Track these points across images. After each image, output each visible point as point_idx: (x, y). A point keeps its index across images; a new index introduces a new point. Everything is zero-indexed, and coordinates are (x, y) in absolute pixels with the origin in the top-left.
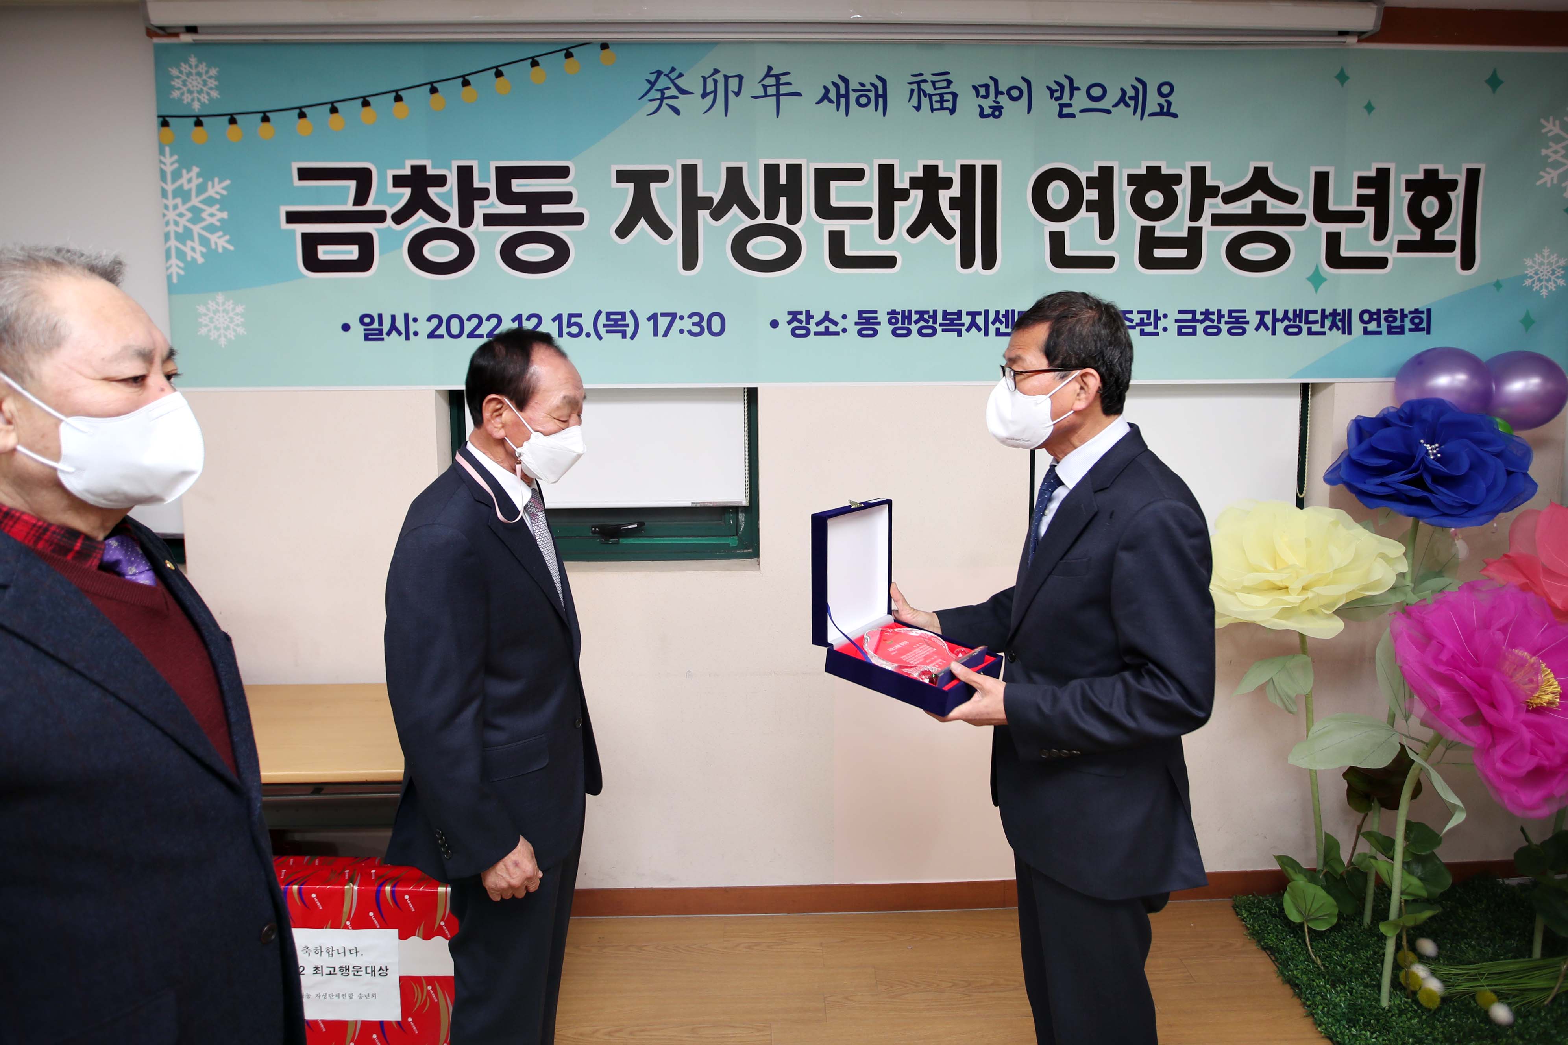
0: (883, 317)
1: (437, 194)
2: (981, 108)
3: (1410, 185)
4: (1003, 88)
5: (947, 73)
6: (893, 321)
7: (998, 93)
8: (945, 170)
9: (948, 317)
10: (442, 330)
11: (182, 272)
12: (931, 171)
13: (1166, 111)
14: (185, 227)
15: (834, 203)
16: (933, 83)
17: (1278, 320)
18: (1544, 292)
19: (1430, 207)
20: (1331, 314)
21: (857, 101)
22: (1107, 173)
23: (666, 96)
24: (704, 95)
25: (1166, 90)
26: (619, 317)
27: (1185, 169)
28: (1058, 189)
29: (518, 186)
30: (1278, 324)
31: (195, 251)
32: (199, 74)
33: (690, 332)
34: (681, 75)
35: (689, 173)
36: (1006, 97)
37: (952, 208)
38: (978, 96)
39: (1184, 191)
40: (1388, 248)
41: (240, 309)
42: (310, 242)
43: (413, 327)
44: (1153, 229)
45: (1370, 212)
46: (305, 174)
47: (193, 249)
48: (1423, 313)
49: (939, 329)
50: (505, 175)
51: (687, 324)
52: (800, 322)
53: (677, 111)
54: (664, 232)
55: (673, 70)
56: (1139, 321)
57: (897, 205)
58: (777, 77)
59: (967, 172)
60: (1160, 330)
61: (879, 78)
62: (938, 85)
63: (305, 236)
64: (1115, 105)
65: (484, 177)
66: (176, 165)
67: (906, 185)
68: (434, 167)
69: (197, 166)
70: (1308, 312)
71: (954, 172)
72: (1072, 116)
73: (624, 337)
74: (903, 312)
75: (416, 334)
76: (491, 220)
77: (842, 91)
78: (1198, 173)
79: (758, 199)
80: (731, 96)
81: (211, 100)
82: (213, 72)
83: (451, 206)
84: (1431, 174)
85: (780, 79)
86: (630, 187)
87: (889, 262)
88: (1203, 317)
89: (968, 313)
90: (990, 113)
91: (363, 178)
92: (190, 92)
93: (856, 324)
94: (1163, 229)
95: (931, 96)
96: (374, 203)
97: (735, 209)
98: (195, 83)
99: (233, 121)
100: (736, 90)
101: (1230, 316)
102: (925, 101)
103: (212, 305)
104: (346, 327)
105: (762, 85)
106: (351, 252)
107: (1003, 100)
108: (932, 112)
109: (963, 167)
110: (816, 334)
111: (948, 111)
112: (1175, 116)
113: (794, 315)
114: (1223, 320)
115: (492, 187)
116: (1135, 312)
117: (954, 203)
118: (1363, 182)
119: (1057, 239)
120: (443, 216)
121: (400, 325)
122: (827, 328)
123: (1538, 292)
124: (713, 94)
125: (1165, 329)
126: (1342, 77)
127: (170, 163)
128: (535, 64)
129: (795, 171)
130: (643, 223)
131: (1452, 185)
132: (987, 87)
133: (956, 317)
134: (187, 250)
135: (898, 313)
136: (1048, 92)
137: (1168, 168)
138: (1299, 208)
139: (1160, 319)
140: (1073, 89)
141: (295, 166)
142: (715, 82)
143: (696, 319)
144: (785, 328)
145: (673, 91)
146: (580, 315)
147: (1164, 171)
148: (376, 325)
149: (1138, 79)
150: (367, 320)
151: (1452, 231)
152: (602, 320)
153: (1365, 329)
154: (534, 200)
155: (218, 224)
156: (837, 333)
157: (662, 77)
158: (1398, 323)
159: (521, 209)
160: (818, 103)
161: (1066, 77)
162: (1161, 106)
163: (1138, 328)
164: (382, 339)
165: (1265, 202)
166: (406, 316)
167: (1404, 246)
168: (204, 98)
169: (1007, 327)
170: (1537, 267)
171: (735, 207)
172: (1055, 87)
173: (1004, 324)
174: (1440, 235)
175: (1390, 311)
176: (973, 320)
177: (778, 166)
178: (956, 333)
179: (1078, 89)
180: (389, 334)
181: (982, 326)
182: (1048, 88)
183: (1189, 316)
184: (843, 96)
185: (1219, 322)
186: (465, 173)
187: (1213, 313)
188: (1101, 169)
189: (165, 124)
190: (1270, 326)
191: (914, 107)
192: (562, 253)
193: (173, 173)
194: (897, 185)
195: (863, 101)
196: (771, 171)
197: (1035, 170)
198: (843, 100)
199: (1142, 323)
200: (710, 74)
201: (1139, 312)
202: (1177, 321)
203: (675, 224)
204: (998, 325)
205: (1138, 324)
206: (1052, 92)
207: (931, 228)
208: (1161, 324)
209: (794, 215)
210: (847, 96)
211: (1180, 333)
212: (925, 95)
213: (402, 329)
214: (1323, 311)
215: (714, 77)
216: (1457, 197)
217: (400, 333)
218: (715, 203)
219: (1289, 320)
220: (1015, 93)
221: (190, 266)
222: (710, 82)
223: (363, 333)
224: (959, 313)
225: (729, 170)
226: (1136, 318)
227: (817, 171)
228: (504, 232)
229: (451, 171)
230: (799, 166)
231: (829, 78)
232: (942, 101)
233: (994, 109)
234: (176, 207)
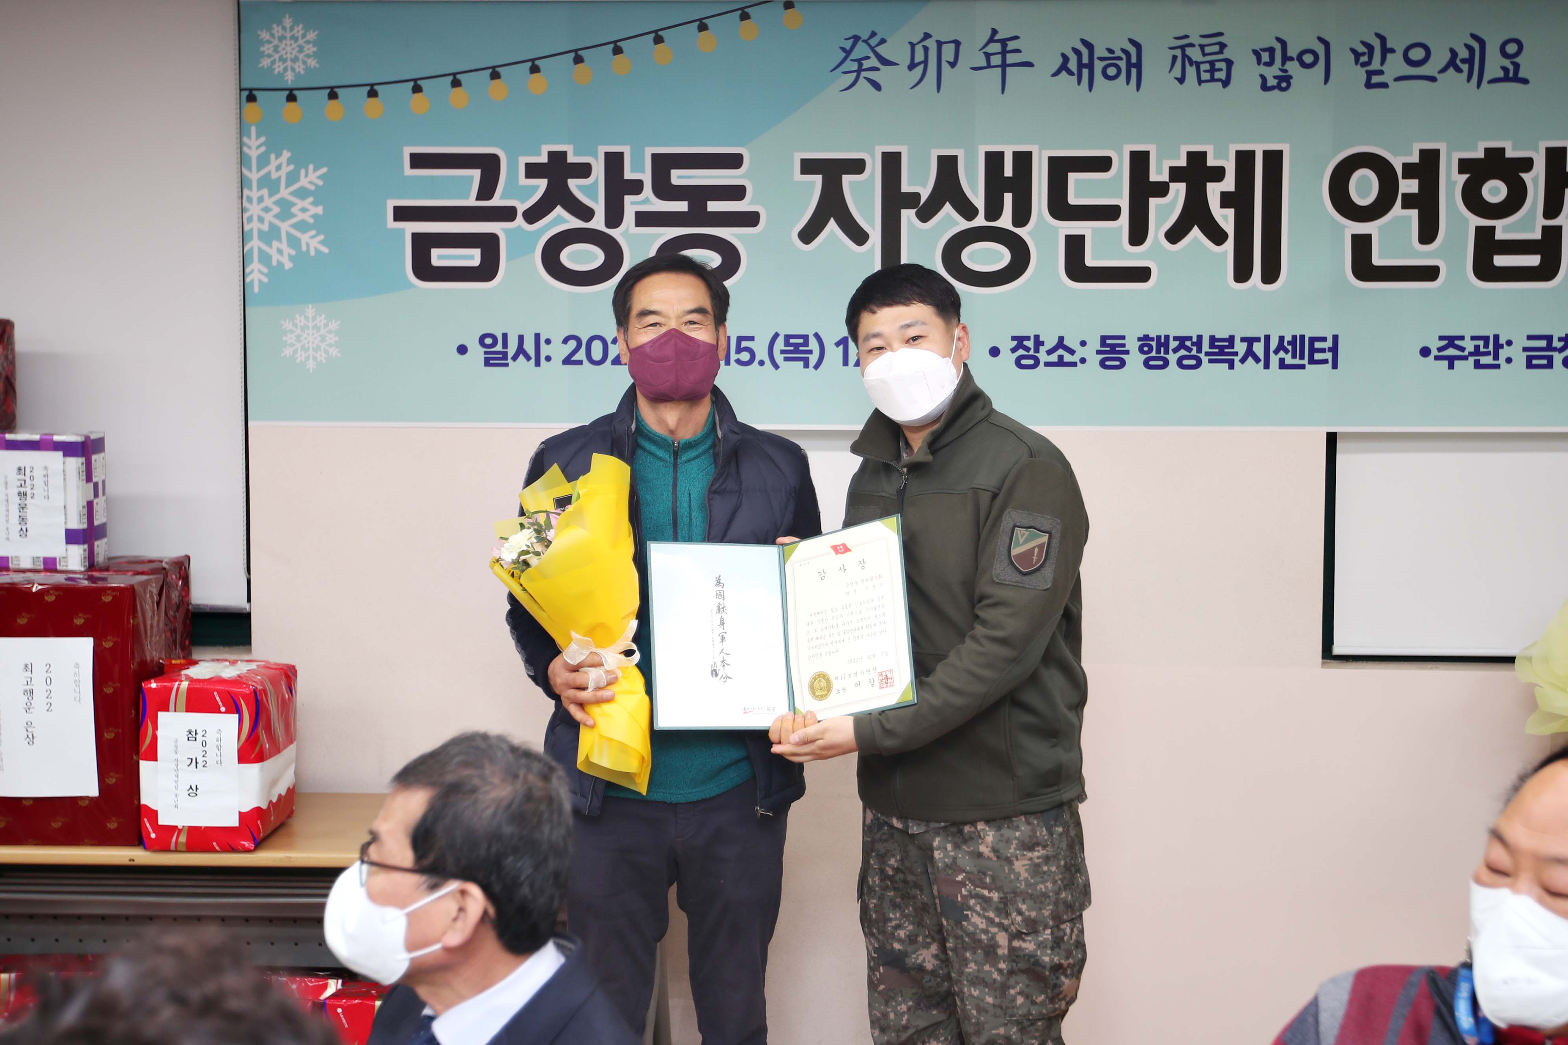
0: (1132, 345)
1: (579, 187)
2: (1264, 78)
4: (1292, 52)
5: (1220, 34)
6: (1146, 349)
7: (1286, 59)
8: (1215, 158)
9: (1217, 344)
10: (581, 355)
11: (265, 280)
12: (1197, 158)
13: (1513, 76)
14: (271, 224)
15: (1073, 200)
16: (1202, 47)
21: (1104, 71)
22: (1430, 158)
23: (864, 67)
24: (912, 66)
25: (1511, 48)
26: (801, 341)
27: (1537, 151)
28: (1364, 178)
29: (679, 177)
31: (281, 254)
32: (294, 38)
34: (883, 41)
35: (891, 163)
36: (1296, 63)
37: (1224, 205)
38: (1259, 63)
39: (1535, 180)
41: (334, 325)
42: (422, 245)
43: (545, 350)
44: (1494, 228)
46: (419, 161)
47: (280, 251)
49: (1205, 359)
50: (663, 164)
52: (1027, 349)
53: (877, 86)
54: (859, 236)
55: (873, 34)
56: (1472, 350)
57: (1153, 202)
58: (1004, 42)
59: (1245, 159)
60: (1502, 361)
61: (1132, 42)
62: (1208, 50)
63: (417, 238)
64: (1443, 70)
65: (638, 166)
66: (263, 149)
67: (1165, 177)
68: (576, 154)
69: (288, 150)
71: (1227, 159)
72: (1384, 85)
73: (806, 366)
74: (1159, 337)
75: (548, 359)
76: (644, 219)
77: (1085, 60)
78: (1556, 156)
79: (977, 196)
80: (945, 67)
81: (307, 69)
82: (312, 36)
83: (596, 200)
85: (1007, 45)
86: (817, 179)
87: (1141, 274)
88: (1561, 344)
89: (1243, 340)
90: (1275, 84)
91: (489, 166)
92: (283, 60)
93: (1099, 352)
94: (1505, 229)
95: (1198, 65)
96: (502, 197)
97: (948, 208)
98: (289, 49)
99: (333, 96)
100: (952, 60)
102: (1191, 71)
103: (300, 320)
104: (462, 350)
105: (985, 53)
106: (472, 257)
107: (1293, 67)
108: (1200, 84)
109: (1239, 154)
110: (1047, 364)
111: (1220, 84)
112: (1525, 81)
113: (1020, 341)
115: (647, 178)
116: (1468, 338)
117: (1226, 200)
119: (1361, 245)
120: (586, 213)
121: (529, 347)
122: (1061, 357)
124: (922, 66)
125: (1509, 360)
127: (255, 146)
128: (703, 27)
129: (1023, 160)
130: (832, 225)
132: (1271, 51)
133: (1227, 344)
134: (273, 252)
135: (1152, 339)
136: (1352, 56)
137: (1514, 149)
139: (1502, 346)
140: (1386, 51)
141: (408, 151)
142: (926, 49)
144: (1007, 358)
145: (874, 62)
146: (752, 339)
147: (1509, 154)
148: (499, 347)
149: (1474, 37)
150: (488, 341)
152: (780, 344)
154: (698, 195)
155: (311, 221)
156: (1074, 364)
157: (860, 43)
159: (682, 206)
160: (1055, 74)
161: (1378, 35)
162: (1505, 70)
163: (1472, 359)
164: (507, 365)
166: (537, 336)
168: (300, 68)
169: (1294, 356)
171: (948, 205)
172: (1361, 49)
173: (1290, 354)
176: (1250, 348)
177: (1002, 153)
178: (1227, 365)
179: (1392, 51)
180: (515, 358)
181: (1261, 355)
182: (1353, 51)
183: (1543, 343)
184: (1085, 66)
186: (614, 162)
188: (1423, 152)
189: (249, 99)
191: (1176, 78)
192: (731, 261)
193: (259, 158)
194: (1154, 177)
195: (1112, 71)
196: (994, 160)
197: (1334, 156)
198: (1085, 72)
199: (1477, 352)
200: (918, 40)
201: (1473, 338)
202: (1525, 349)
203: (873, 226)
204: (1282, 354)
205: (1471, 354)
206: (1357, 55)
207: (1196, 232)
208: (1503, 353)
209: (1022, 216)
210: (1090, 66)
211: (1530, 365)
212: (1191, 63)
213: (532, 353)
215: (924, 43)
217: (528, 358)
218: (923, 199)
220: (1308, 58)
221: (275, 271)
222: (919, 50)
223: (483, 356)
224: (1231, 339)
225: (941, 159)
226: (1469, 345)
227: (1052, 160)
228: (661, 235)
229: (596, 158)
230: (1029, 154)
231: (1069, 43)
232: (1213, 70)
233: (1280, 79)
234: (261, 199)
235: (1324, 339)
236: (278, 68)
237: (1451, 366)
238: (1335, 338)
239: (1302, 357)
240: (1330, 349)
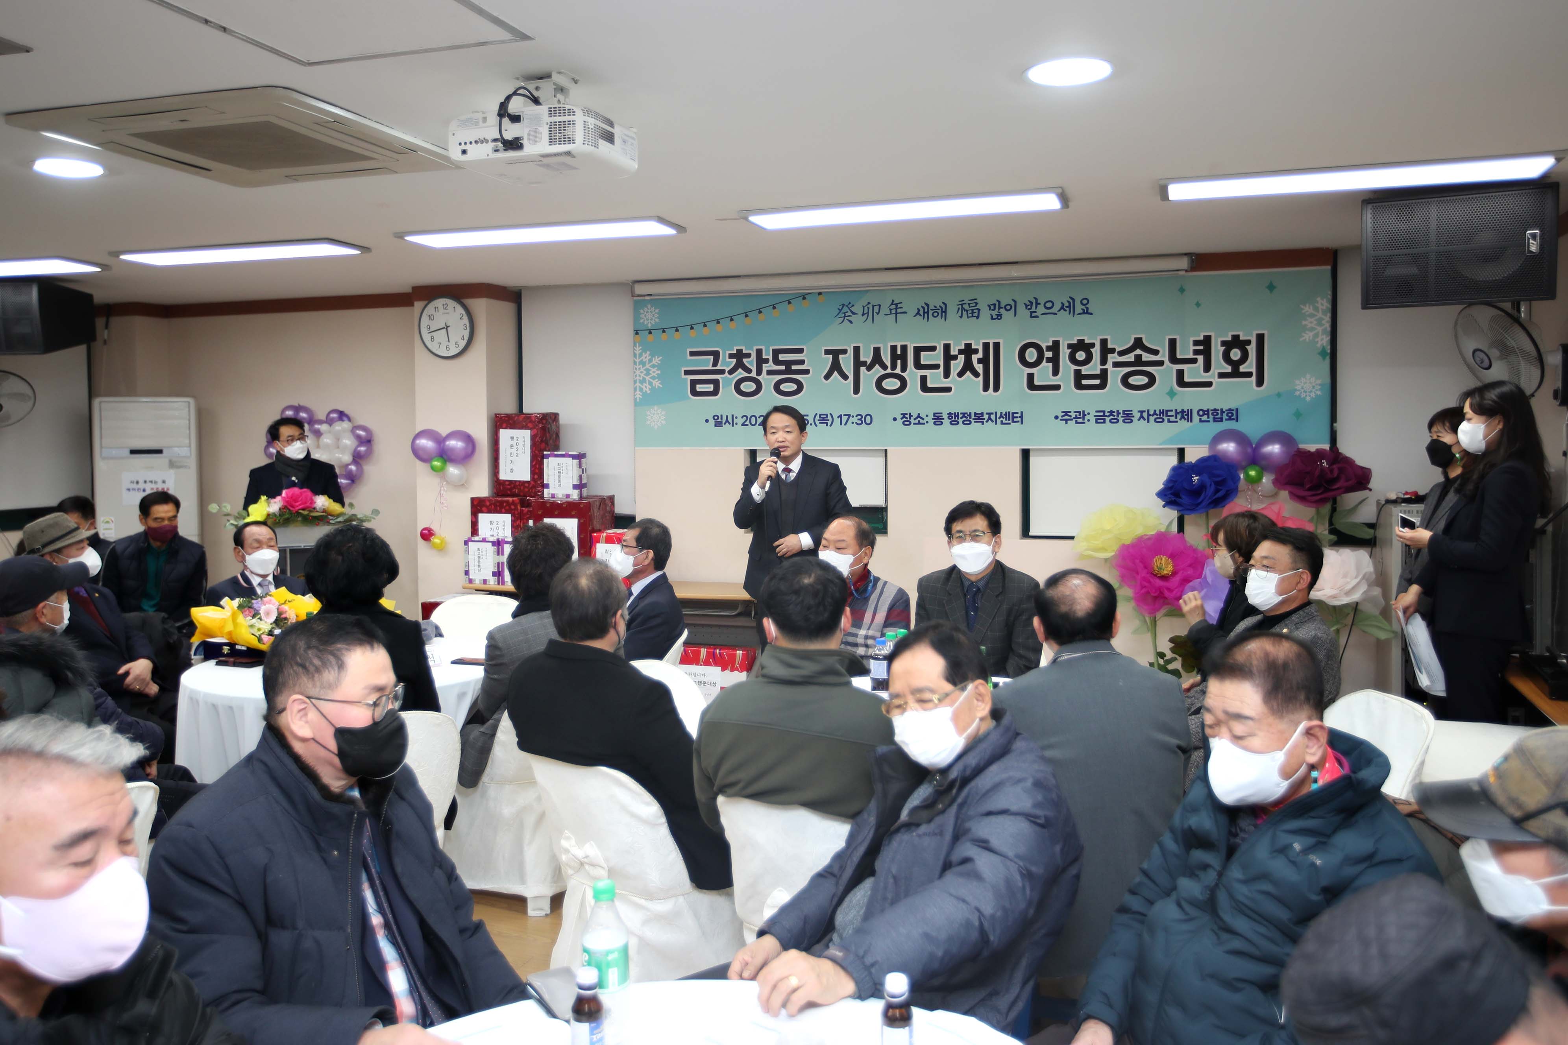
0: (945, 416)
1: (747, 362)
2: (992, 315)
3: (1224, 343)
4: (1002, 305)
5: (976, 299)
6: (950, 418)
7: (1000, 308)
8: (975, 345)
9: (977, 415)
10: (747, 423)
11: (640, 397)
12: (968, 346)
13: (1086, 312)
14: (643, 378)
15: (923, 362)
16: (969, 304)
17: (1151, 415)
18: (1308, 399)
19: (1235, 354)
20: (1180, 412)
21: (933, 314)
22: (1056, 344)
23: (846, 316)
24: (863, 314)
26: (825, 416)
27: (1097, 340)
28: (1031, 352)
29: (782, 357)
30: (1150, 417)
31: (646, 388)
32: (651, 312)
33: (856, 423)
34: (853, 306)
35: (857, 350)
36: (1004, 310)
37: (978, 363)
38: (990, 310)
39: (1096, 351)
40: (1213, 377)
41: (663, 413)
42: (694, 383)
43: (735, 421)
44: (1081, 370)
45: (1200, 358)
46: (693, 354)
48: (1233, 410)
49: (973, 421)
50: (776, 352)
51: (855, 420)
52: (907, 418)
53: (851, 322)
54: (845, 377)
55: (850, 303)
57: (952, 362)
58: (896, 305)
59: (986, 346)
60: (1086, 421)
61: (943, 303)
63: (691, 381)
64: (1059, 311)
65: (767, 354)
66: (641, 351)
67: (957, 353)
68: (746, 350)
69: (649, 351)
70: (1167, 411)
71: (979, 345)
72: (1037, 317)
73: (827, 425)
74: (955, 413)
75: (736, 424)
76: (770, 373)
77: (926, 310)
78: (1104, 342)
79: (888, 362)
80: (875, 314)
82: (657, 311)
83: (753, 367)
84: (1236, 338)
85: (898, 306)
86: (831, 357)
87: (948, 390)
88: (1109, 414)
89: (987, 414)
90: (996, 317)
91: (716, 355)
92: (647, 320)
93: (933, 419)
94: (1086, 370)
95: (967, 311)
96: (721, 366)
97: (877, 366)
99: (664, 332)
100: (878, 312)
101: (1124, 413)
102: (965, 313)
103: (653, 411)
104: (707, 421)
105: (890, 309)
106: (710, 388)
107: (1002, 311)
108: (968, 318)
109: (984, 344)
110: (914, 424)
111: (975, 318)
112: (1091, 314)
113: (904, 415)
114: (1120, 415)
115: (770, 358)
116: (1072, 412)
117: (980, 361)
118: (1196, 343)
119: (1031, 377)
120: (749, 371)
121: (730, 420)
122: (919, 421)
123: (1304, 398)
124: (867, 314)
125: (1089, 420)
126: (1182, 290)
127: (638, 350)
128: (789, 303)
129: (904, 348)
130: (836, 374)
131: (1249, 342)
132: (994, 305)
134: (643, 387)
135: (952, 414)
137: (1088, 339)
138: (1161, 357)
139: (1086, 415)
140: (1037, 304)
141: (689, 350)
142: (868, 308)
143: (859, 417)
144: (900, 421)
145: (849, 313)
146: (807, 416)
148: (719, 420)
149: (1070, 297)
150: (716, 418)
151: (1250, 366)
152: (817, 418)
153: (1200, 419)
154: (788, 363)
155: (656, 376)
156: (924, 424)
157: (845, 307)
158: (1219, 416)
159: (783, 368)
160: (915, 316)
161: (1035, 298)
162: (1082, 309)
163: (1074, 420)
164: (722, 426)
165: (1141, 356)
166: (733, 416)
167: (1222, 375)
168: (653, 322)
169: (1006, 420)
170: (1302, 384)
172: (1029, 303)
174: (1243, 369)
175: (1215, 410)
176: (989, 417)
177: (896, 346)
178: (981, 423)
179: (1039, 304)
180: (725, 424)
181: (994, 419)
182: (1025, 304)
183: (1101, 414)
184: (926, 313)
185: (1118, 416)
186: (759, 352)
187: (1114, 412)
188: (1053, 342)
189: (637, 333)
190: (1146, 419)
191: (959, 316)
192: (800, 387)
193: (639, 354)
194: (952, 353)
196: (894, 348)
197: (1020, 343)
198: (926, 315)
199: (1076, 417)
200: (866, 305)
201: (1075, 412)
202: (1095, 416)
203: (850, 373)
204: (1002, 419)
205: (1074, 418)
206: (1026, 306)
207: (968, 373)
208: (1087, 418)
209: (904, 369)
210: (928, 313)
211: (1097, 422)
212: (965, 310)
213: (731, 421)
214: (1176, 410)
215: (868, 306)
216: (1252, 349)
217: (729, 424)
218: (868, 363)
219: (1157, 415)
220: (1008, 307)
221: (644, 394)
222: (866, 309)
223: (714, 423)
224: (982, 414)
225: (875, 348)
226: (1073, 415)
227: (915, 348)
228: (775, 378)
229: (753, 350)
230: (906, 346)
231: (920, 304)
232: (973, 313)
233: (998, 315)
234: (640, 369)
235: (1017, 413)
236: (646, 322)
237: (1066, 423)
238: (1022, 413)
239: (1009, 420)
240: (1020, 417)
